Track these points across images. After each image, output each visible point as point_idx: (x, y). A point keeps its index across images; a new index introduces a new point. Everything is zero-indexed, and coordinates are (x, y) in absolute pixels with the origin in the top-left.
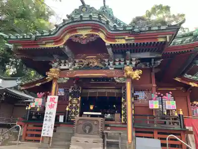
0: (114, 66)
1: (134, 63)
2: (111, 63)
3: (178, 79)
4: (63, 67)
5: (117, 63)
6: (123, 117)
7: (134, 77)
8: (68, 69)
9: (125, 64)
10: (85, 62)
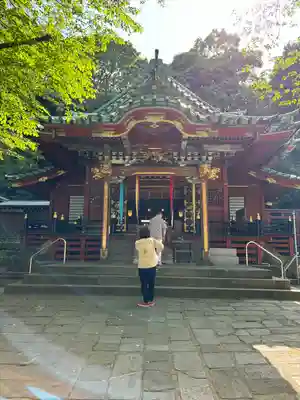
0: (187, 162)
1: (210, 158)
2: (183, 158)
3: (252, 174)
4: (114, 161)
5: (189, 158)
6: (185, 225)
7: (212, 176)
8: (123, 165)
9: (200, 159)
10: (147, 156)
